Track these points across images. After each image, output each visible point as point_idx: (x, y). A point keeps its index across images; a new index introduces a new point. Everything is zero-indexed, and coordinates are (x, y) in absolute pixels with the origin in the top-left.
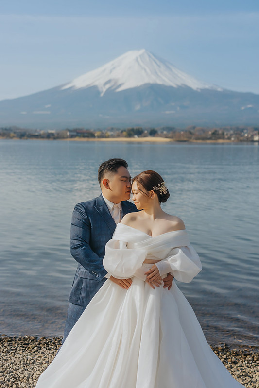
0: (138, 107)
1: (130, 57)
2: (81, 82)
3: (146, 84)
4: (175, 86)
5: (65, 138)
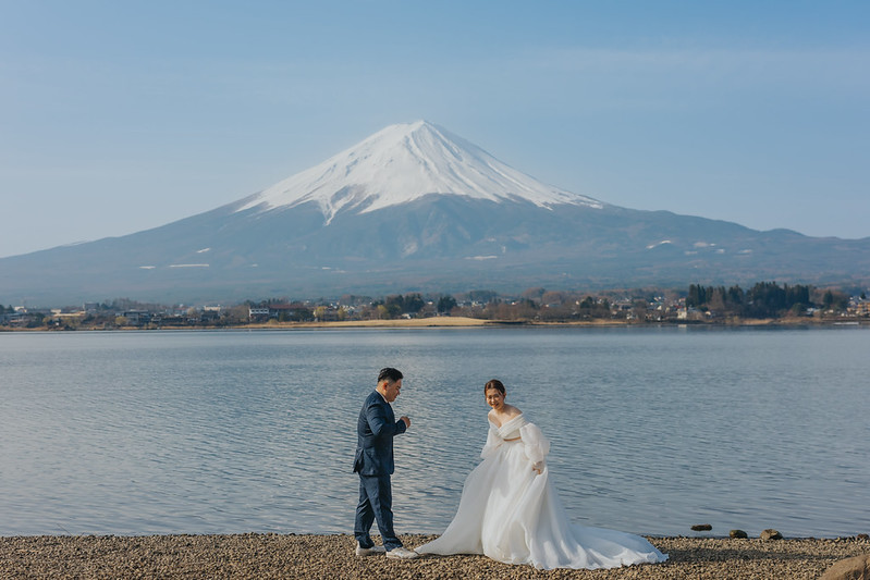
0: (412, 248)
1: (392, 137)
2: (280, 194)
3: (428, 196)
4: (494, 199)
5: (245, 323)
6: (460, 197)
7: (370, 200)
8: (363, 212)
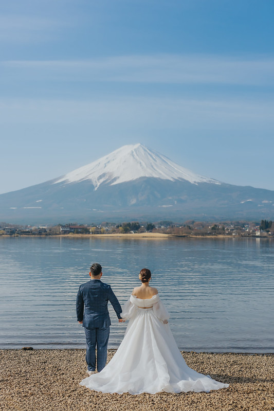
0: (134, 201)
1: (125, 151)
2: (74, 176)
3: (141, 178)
4: (172, 180)
5: (58, 234)
6: (156, 179)
7: (115, 179)
8: (112, 184)
